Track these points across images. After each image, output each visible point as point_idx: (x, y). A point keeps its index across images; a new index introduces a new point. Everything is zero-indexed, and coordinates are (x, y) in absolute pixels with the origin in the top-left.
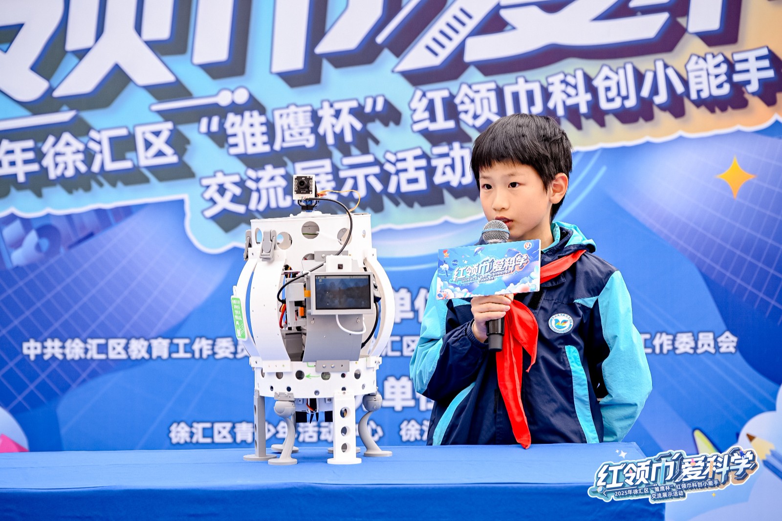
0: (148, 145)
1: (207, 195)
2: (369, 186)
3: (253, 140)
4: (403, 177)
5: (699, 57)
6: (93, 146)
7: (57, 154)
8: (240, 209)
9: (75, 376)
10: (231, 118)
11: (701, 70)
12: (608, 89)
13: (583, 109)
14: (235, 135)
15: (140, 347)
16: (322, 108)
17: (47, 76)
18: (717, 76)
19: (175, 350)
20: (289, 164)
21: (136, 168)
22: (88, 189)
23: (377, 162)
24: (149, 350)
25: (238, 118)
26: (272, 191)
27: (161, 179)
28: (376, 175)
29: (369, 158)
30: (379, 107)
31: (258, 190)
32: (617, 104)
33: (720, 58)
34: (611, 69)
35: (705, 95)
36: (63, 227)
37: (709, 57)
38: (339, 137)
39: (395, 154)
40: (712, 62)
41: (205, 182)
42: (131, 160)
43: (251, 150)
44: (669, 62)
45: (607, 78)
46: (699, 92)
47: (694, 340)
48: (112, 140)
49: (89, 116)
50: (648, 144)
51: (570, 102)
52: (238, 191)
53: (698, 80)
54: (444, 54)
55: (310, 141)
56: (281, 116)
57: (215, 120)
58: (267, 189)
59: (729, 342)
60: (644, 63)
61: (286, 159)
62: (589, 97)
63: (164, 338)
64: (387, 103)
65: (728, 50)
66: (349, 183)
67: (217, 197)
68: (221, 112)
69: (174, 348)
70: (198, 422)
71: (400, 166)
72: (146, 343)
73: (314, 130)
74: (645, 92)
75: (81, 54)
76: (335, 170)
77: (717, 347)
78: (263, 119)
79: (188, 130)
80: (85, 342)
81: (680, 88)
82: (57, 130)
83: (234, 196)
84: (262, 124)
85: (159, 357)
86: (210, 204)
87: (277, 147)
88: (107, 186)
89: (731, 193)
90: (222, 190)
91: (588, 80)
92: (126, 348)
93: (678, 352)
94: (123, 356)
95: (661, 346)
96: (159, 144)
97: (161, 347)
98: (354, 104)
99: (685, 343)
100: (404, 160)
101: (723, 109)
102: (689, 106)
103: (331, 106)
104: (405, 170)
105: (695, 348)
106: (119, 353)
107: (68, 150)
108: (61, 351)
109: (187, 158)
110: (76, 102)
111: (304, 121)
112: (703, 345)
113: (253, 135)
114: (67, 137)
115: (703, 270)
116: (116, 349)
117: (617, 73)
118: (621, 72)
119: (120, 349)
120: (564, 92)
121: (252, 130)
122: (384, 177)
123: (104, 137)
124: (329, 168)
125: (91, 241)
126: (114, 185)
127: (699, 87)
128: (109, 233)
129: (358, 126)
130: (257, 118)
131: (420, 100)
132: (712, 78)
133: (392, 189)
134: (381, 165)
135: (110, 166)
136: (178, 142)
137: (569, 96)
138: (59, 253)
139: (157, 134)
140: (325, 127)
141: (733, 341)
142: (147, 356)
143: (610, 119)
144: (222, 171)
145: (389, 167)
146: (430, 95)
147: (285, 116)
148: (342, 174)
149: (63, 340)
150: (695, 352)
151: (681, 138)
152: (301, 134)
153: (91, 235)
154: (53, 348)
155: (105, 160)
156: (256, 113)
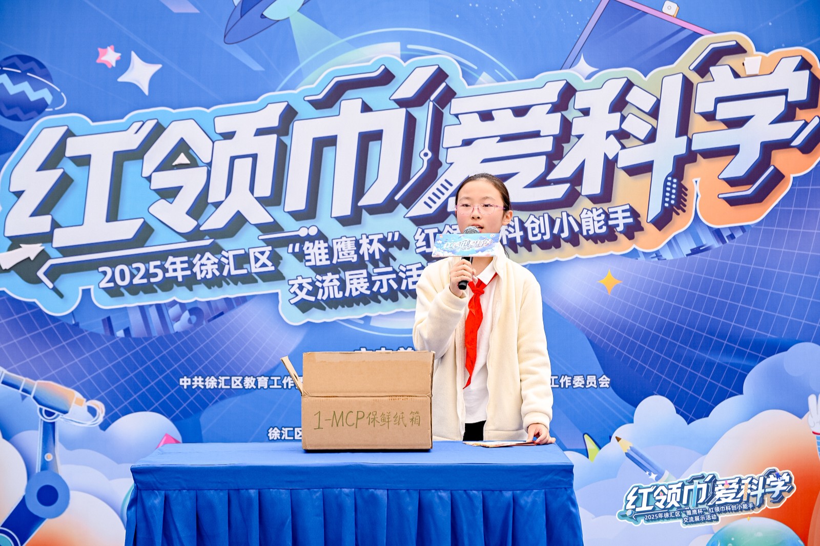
0: (257, 260)
1: (292, 291)
2: (389, 285)
3: (320, 257)
4: (410, 280)
5: (588, 210)
6: (223, 260)
7: (202, 265)
8: (312, 299)
9: (211, 399)
10: (307, 244)
11: (590, 217)
12: (533, 229)
13: (519, 240)
14: (309, 254)
15: (251, 381)
16: (362, 239)
17: (196, 219)
18: (599, 222)
19: (272, 384)
20: (342, 272)
21: (249, 274)
22: (220, 286)
23: (394, 271)
24: (256, 383)
25: (312, 244)
26: (331, 288)
27: (264, 280)
28: (393, 279)
29: (390, 269)
30: (396, 238)
31: (323, 288)
32: (539, 237)
33: (601, 211)
34: (535, 217)
35: (591, 233)
36: (205, 308)
37: (594, 210)
38: (372, 256)
39: (405, 267)
40: (596, 213)
41: (291, 282)
42: (247, 269)
43: (319, 264)
44: (570, 214)
45: (533, 222)
46: (588, 231)
47: (584, 379)
48: (234, 256)
49: (222, 242)
50: (557, 261)
51: (510, 236)
52: (310, 288)
53: (588, 224)
54: (435, 207)
55: (355, 259)
56: (337, 243)
57: (297, 245)
58: (328, 287)
59: (605, 381)
60: (555, 213)
61: (339, 269)
62: (522, 233)
63: (265, 376)
64: (400, 235)
65: (605, 206)
66: (378, 284)
67: (298, 291)
68: (301, 240)
69: (271, 382)
70: (285, 427)
71: (408, 274)
72: (254, 379)
73: (357, 252)
74: (556, 231)
75: (217, 205)
76: (369, 276)
77: (598, 384)
78: (326, 245)
79: (282, 251)
80: (217, 378)
81: (576, 229)
82: (202, 250)
83: (308, 290)
84: (325, 248)
85: (262, 388)
86: (294, 296)
87: (334, 262)
88: (231, 284)
89: (607, 292)
90: (301, 287)
91: (522, 223)
92: (242, 382)
93: (574, 387)
94: (241, 387)
95: (565, 383)
96: (263, 259)
97: (263, 382)
98: (381, 236)
99: (578, 381)
100: (411, 270)
101: (603, 242)
102: (581, 239)
103: (367, 237)
104: (411, 276)
105: (585, 385)
106: (238, 385)
107: (209, 262)
108: (203, 383)
109: (279, 268)
110: (213, 233)
111: (351, 246)
112: (590, 383)
113: (320, 254)
114: (208, 255)
115: (590, 338)
116: (236, 383)
117: (539, 220)
118: (541, 218)
119: (238, 382)
120: (507, 230)
121: (320, 251)
122: (399, 280)
123: (231, 255)
124: (365, 275)
125: (222, 317)
126: (236, 284)
127: (588, 228)
128: (233, 312)
129: (383, 249)
130: (323, 245)
131: (421, 234)
132: (596, 223)
133: (403, 287)
134: (397, 273)
135: (233, 272)
136: (275, 259)
137: (510, 233)
138: (202, 324)
139: (262, 253)
140: (364, 250)
141: (608, 381)
142: (255, 387)
143: (534, 247)
144: (301, 276)
145: (401, 274)
146: (426, 231)
147: (339, 243)
148: (374, 278)
149: (204, 378)
150: (585, 387)
151: (577, 258)
152: (349, 254)
153: (222, 314)
154: (198, 382)
155: (231, 268)
156: (322, 242)
